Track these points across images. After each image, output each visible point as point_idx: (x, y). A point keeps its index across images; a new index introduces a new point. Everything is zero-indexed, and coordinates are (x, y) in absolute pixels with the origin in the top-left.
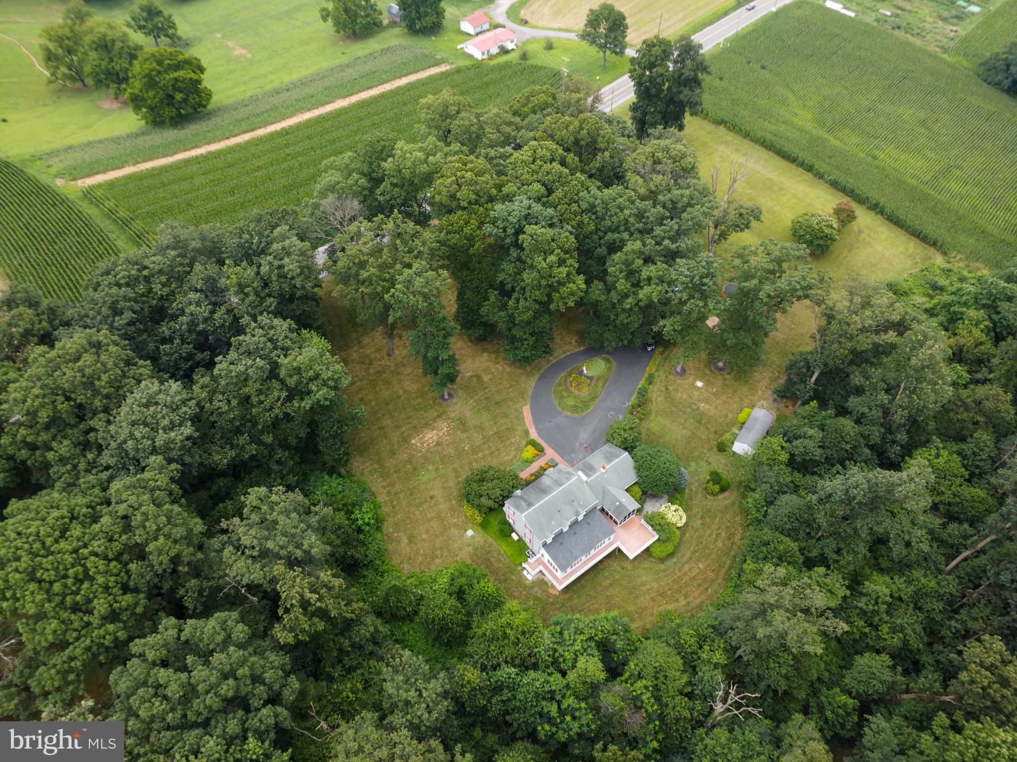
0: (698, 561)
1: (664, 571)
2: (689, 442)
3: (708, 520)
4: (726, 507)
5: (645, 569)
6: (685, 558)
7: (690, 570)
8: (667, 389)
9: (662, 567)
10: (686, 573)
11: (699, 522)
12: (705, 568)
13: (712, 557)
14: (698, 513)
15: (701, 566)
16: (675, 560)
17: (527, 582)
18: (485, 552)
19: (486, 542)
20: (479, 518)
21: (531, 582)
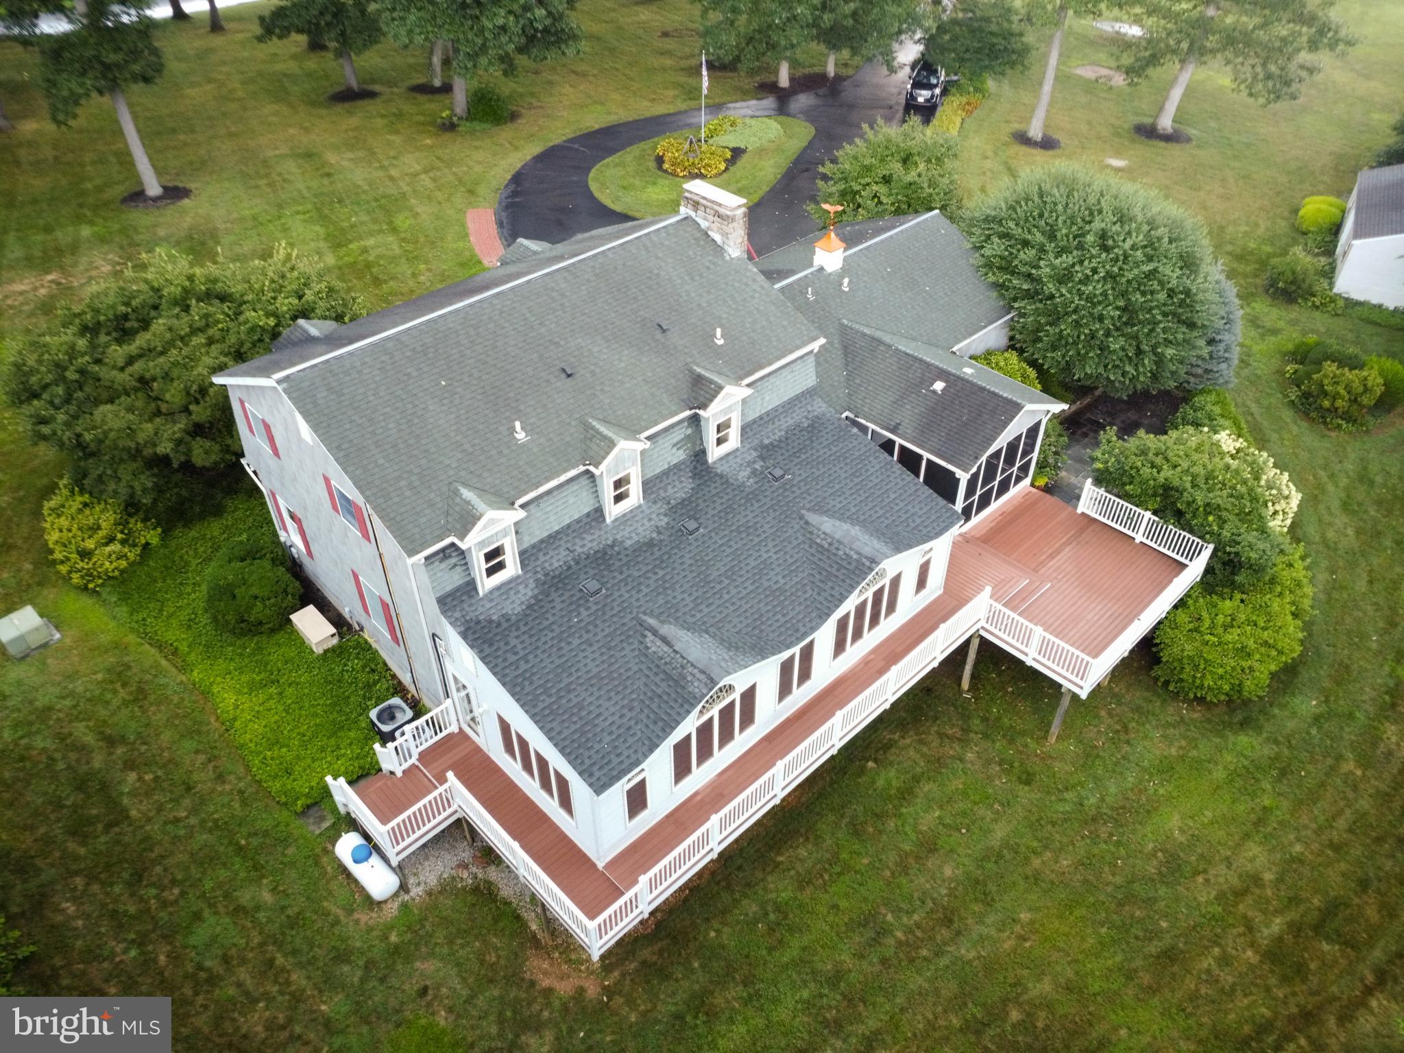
17: (364, 917)
18: (90, 739)
19: (119, 674)
20: (115, 547)
21: (393, 909)
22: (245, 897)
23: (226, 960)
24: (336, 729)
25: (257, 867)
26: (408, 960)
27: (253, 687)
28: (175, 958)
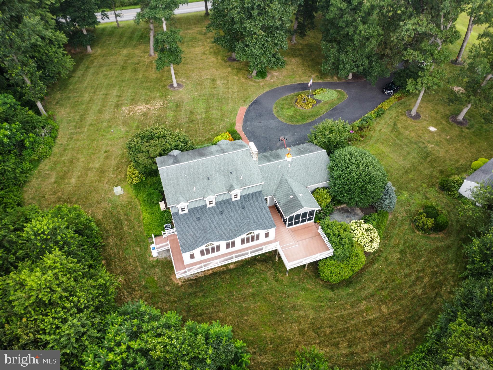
0: (382, 301)
1: (331, 300)
2: (406, 173)
3: (409, 256)
4: (437, 249)
5: (306, 290)
6: (364, 294)
7: (367, 310)
8: (395, 124)
9: (330, 294)
10: (361, 313)
11: (396, 256)
12: (391, 314)
13: (404, 302)
14: (398, 245)
15: (384, 309)
16: (350, 291)
17: (151, 258)
18: (122, 213)
19: (130, 203)
20: (137, 178)
21: (155, 259)
22: (135, 248)
23: (129, 257)
24: (159, 226)
25: (139, 244)
26: (155, 268)
27: (149, 214)
28: (122, 254)
